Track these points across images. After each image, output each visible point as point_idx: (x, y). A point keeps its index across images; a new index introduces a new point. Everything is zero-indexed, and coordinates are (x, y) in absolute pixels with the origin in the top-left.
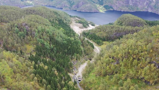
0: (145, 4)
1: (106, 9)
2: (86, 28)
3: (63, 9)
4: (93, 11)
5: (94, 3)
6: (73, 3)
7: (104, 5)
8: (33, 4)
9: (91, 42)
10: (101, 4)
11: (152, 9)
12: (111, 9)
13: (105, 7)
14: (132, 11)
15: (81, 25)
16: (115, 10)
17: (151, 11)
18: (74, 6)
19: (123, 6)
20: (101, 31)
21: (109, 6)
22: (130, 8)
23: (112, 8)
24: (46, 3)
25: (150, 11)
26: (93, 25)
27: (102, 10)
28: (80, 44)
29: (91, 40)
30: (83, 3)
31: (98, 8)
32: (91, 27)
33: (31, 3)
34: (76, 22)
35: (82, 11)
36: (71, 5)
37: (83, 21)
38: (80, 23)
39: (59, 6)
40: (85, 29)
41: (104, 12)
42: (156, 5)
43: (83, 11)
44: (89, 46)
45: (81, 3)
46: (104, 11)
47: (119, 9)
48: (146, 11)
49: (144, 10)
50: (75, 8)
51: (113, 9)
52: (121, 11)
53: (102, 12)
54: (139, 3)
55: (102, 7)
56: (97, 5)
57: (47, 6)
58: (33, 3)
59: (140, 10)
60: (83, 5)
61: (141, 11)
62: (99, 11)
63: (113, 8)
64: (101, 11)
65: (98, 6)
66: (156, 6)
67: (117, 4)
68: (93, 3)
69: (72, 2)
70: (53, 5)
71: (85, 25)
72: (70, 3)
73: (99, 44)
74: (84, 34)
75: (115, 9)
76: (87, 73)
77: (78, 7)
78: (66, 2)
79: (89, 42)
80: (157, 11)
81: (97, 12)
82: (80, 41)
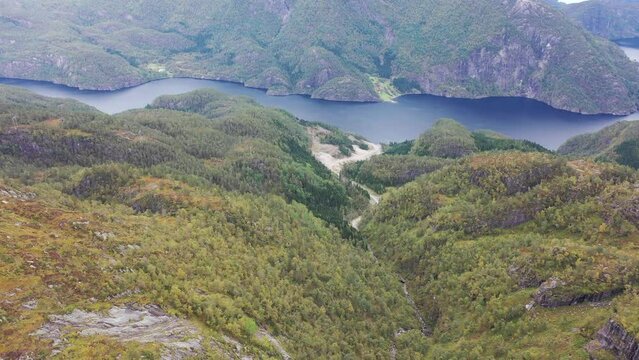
0: (516, 74)
1: (400, 90)
2: (348, 155)
3: (270, 92)
4: (361, 97)
5: (363, 70)
6: (300, 72)
7: (393, 78)
8: (168, 72)
9: (364, 188)
10: (385, 74)
11: (536, 89)
12: (414, 90)
13: (396, 83)
14: (478, 97)
15: (335, 149)
16: (428, 92)
17: (532, 97)
18: (301, 83)
19: (449, 81)
20: (381, 167)
21: (410, 81)
22: (472, 87)
23: (418, 87)
24: (213, 72)
25: (530, 95)
26: (364, 147)
27: (387, 93)
28: (345, 191)
29: (362, 184)
30: (328, 72)
31: (376, 89)
32: (360, 155)
33: (161, 70)
34: (322, 142)
35: (326, 98)
36: (293, 79)
37: (337, 137)
38: (331, 143)
39: (254, 82)
40: (346, 160)
41: (394, 100)
42: (546, 78)
43: (332, 98)
44: (360, 196)
45: (323, 74)
46: (394, 97)
47: (438, 90)
48: (519, 95)
49: (513, 93)
50: (305, 87)
51: (422, 90)
52: (444, 97)
53: (389, 100)
54: (499, 71)
55: (386, 84)
56: (371, 78)
57: (215, 80)
58: (167, 70)
59: (500, 93)
60: (330, 79)
61: (506, 94)
62: (378, 97)
63: (422, 87)
64: (385, 97)
65: (374, 79)
66: (548, 80)
67: (433, 76)
68: (361, 74)
69: (297, 70)
70: (236, 79)
71: (345, 148)
72: (290, 74)
73: (378, 191)
74: (348, 172)
75: (427, 88)
76: (364, 223)
77: (314, 85)
78: (276, 68)
79: (359, 189)
80: (550, 95)
81: (372, 101)
82: (343, 187)
